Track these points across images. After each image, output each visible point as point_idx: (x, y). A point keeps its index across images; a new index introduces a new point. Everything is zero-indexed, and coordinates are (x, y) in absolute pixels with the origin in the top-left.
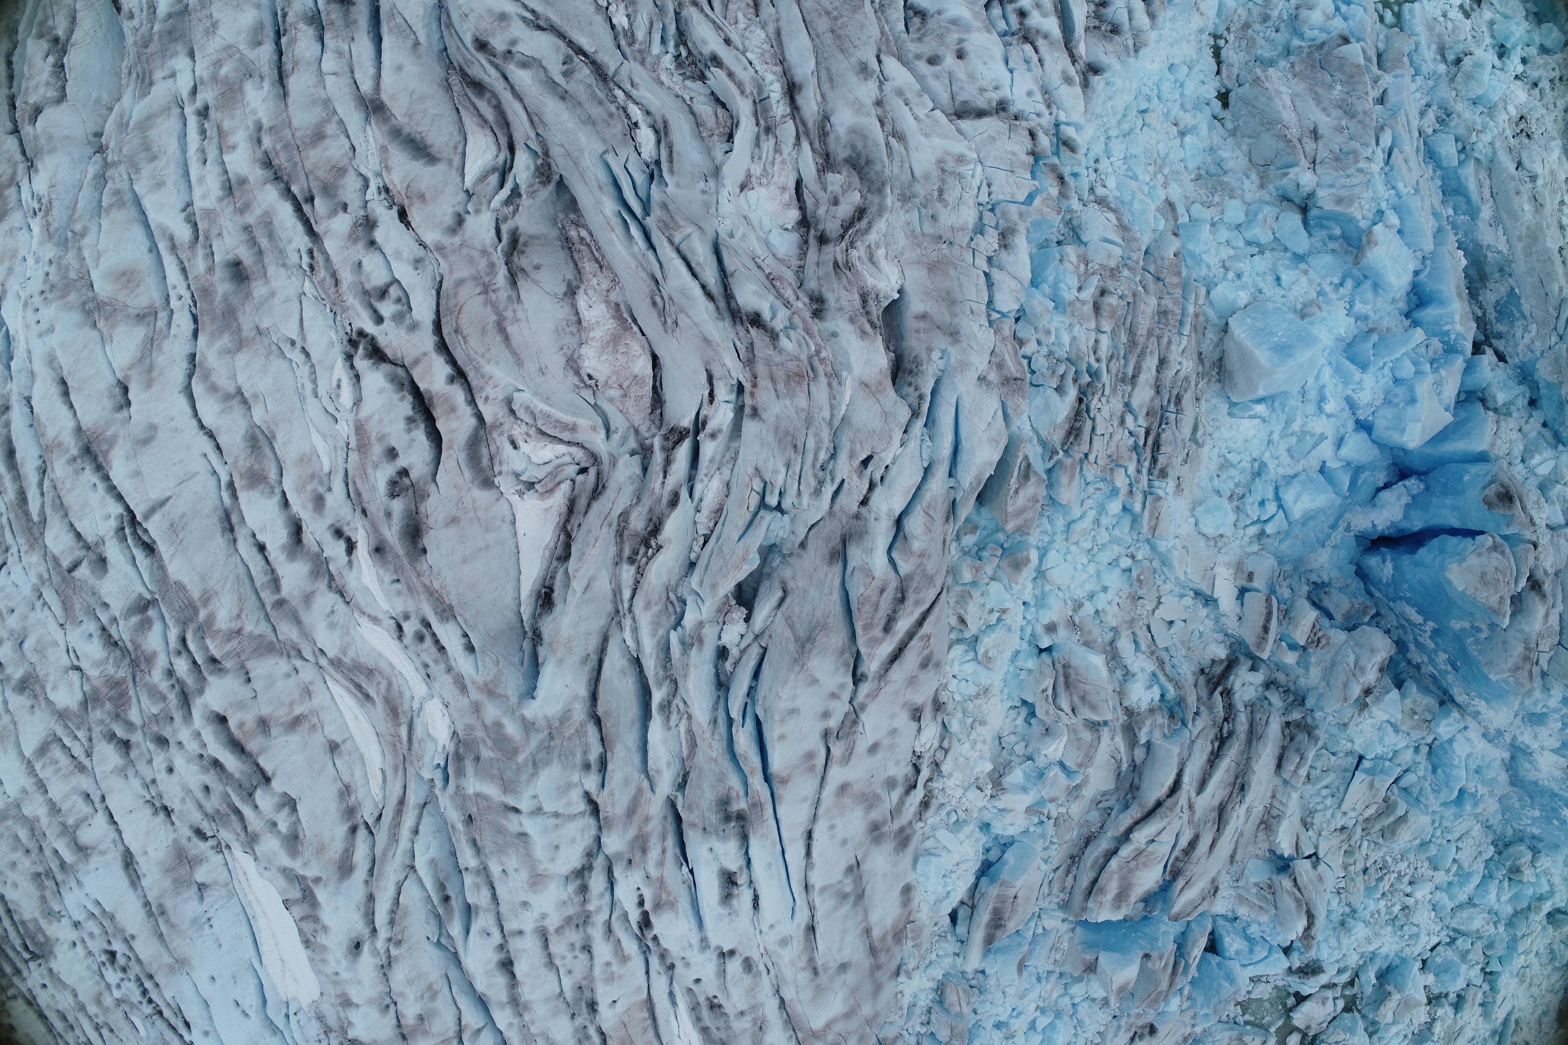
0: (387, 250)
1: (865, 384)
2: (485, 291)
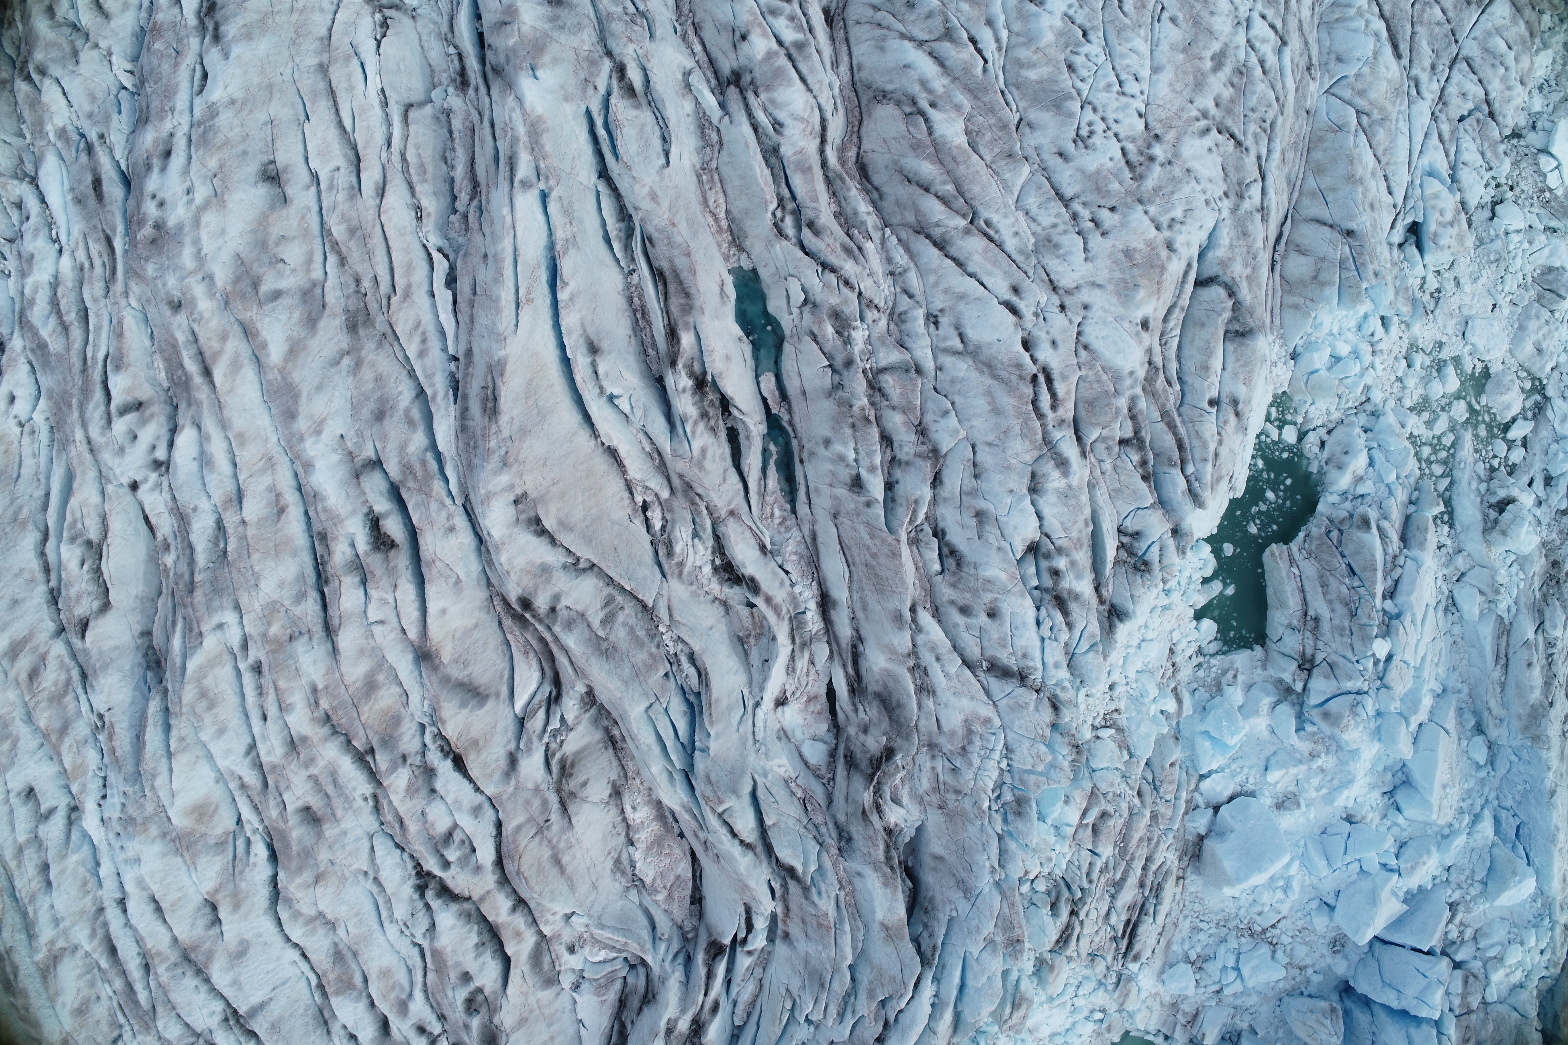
0: (449, 800)
1: (885, 927)
2: (540, 831)
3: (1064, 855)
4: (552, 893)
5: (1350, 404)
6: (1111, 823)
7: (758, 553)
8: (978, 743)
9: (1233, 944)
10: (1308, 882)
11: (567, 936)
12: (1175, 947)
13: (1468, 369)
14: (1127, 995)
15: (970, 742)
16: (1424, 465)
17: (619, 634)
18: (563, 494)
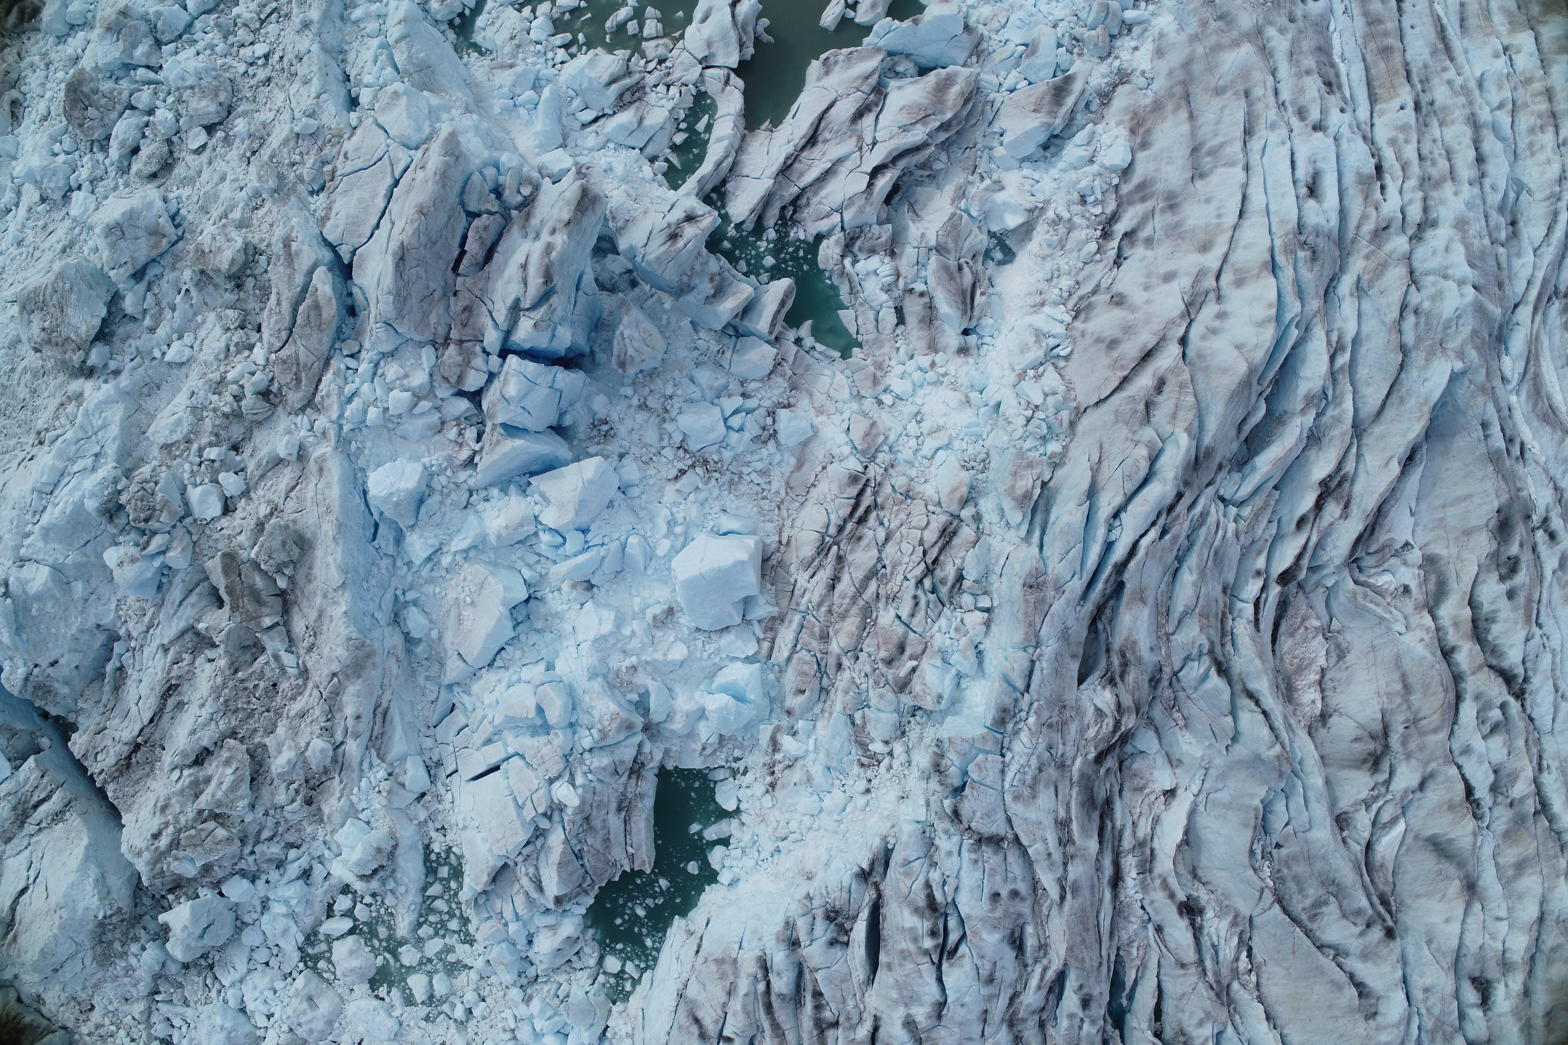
0: (1485, 764)
1: (1143, 601)
2: (1416, 721)
3: (940, 630)
4: (1421, 664)
5: (546, 988)
6: (883, 654)
7: (1167, 930)
8: (1029, 778)
9: (727, 455)
10: (648, 527)
11: (1409, 605)
12: (793, 461)
13: (395, 993)
14: (867, 435)
15: (1035, 778)
16: (457, 912)
17: (1313, 892)
18: (1330, 1007)
